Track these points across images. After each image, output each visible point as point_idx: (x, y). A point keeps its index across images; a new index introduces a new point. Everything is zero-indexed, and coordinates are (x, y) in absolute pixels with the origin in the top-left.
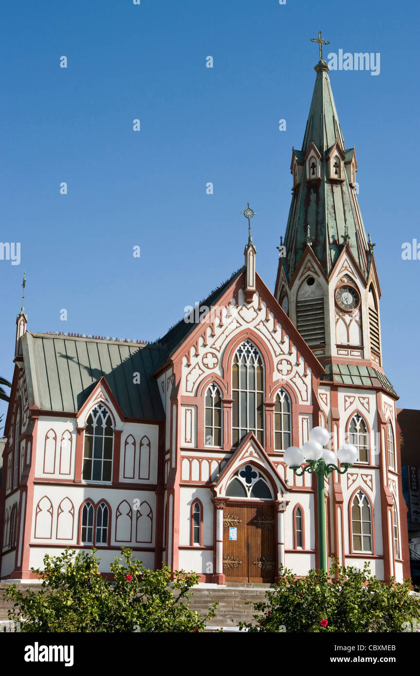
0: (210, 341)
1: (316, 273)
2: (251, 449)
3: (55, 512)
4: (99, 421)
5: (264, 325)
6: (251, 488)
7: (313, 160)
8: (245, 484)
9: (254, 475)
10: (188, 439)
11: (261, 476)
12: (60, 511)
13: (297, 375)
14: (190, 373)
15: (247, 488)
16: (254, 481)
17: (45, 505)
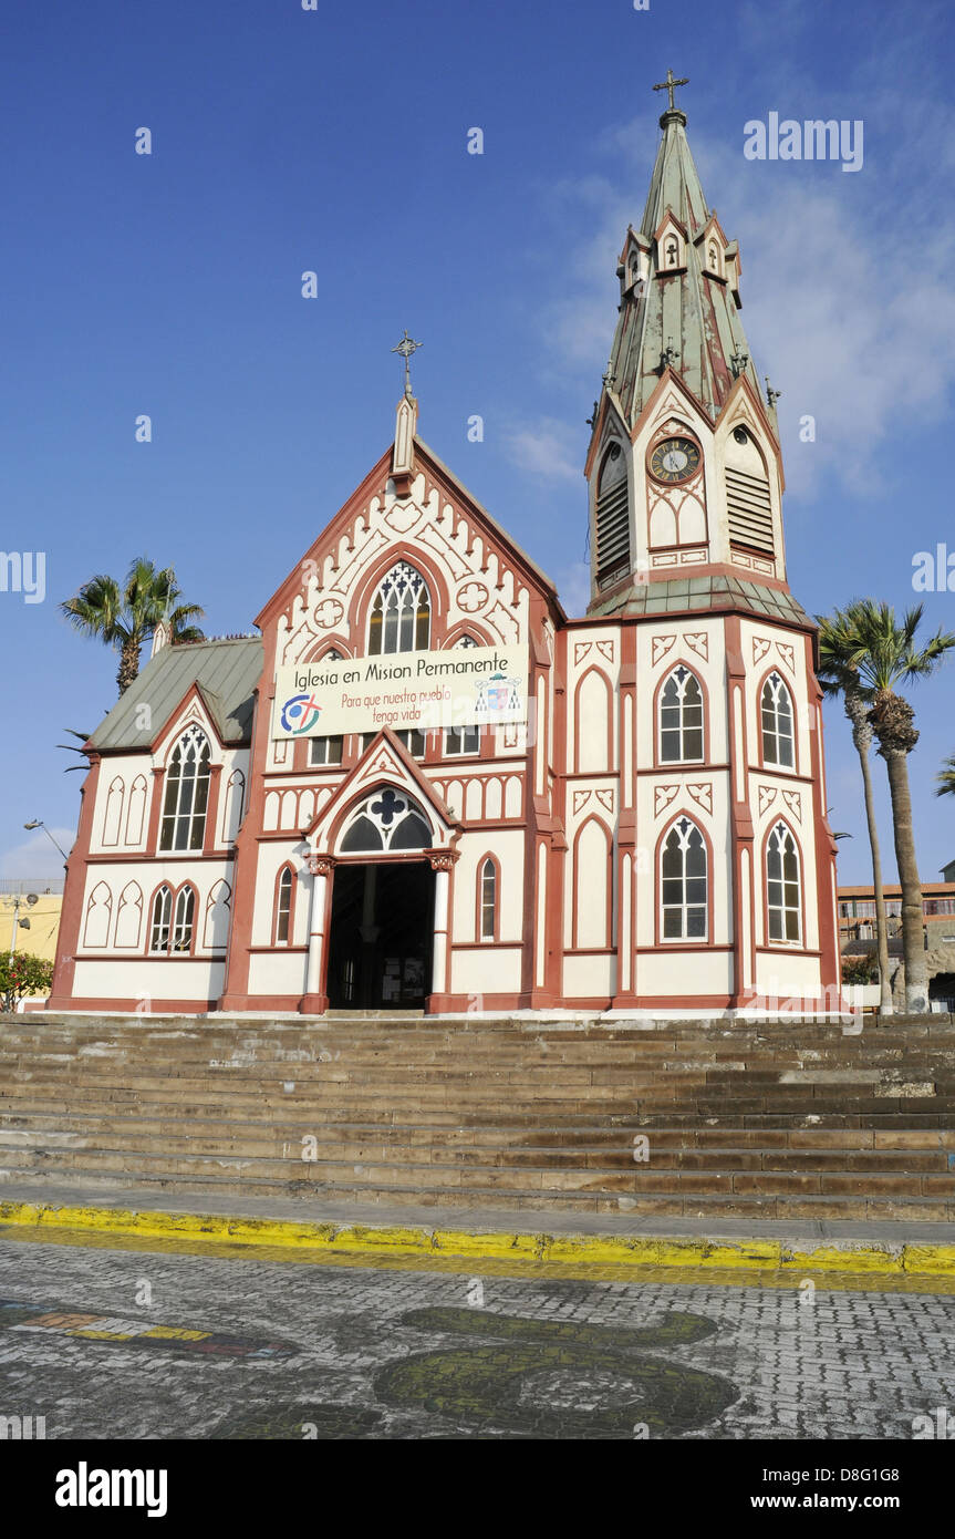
0: (330, 580)
1: (618, 434)
2: (384, 757)
3: (116, 905)
4: (191, 754)
5: (434, 530)
6: (391, 833)
8: (380, 825)
9: (399, 807)
10: (280, 758)
11: (412, 806)
12: (122, 903)
13: (498, 608)
14: (290, 642)
15: (382, 834)
16: (399, 818)
17: (101, 895)
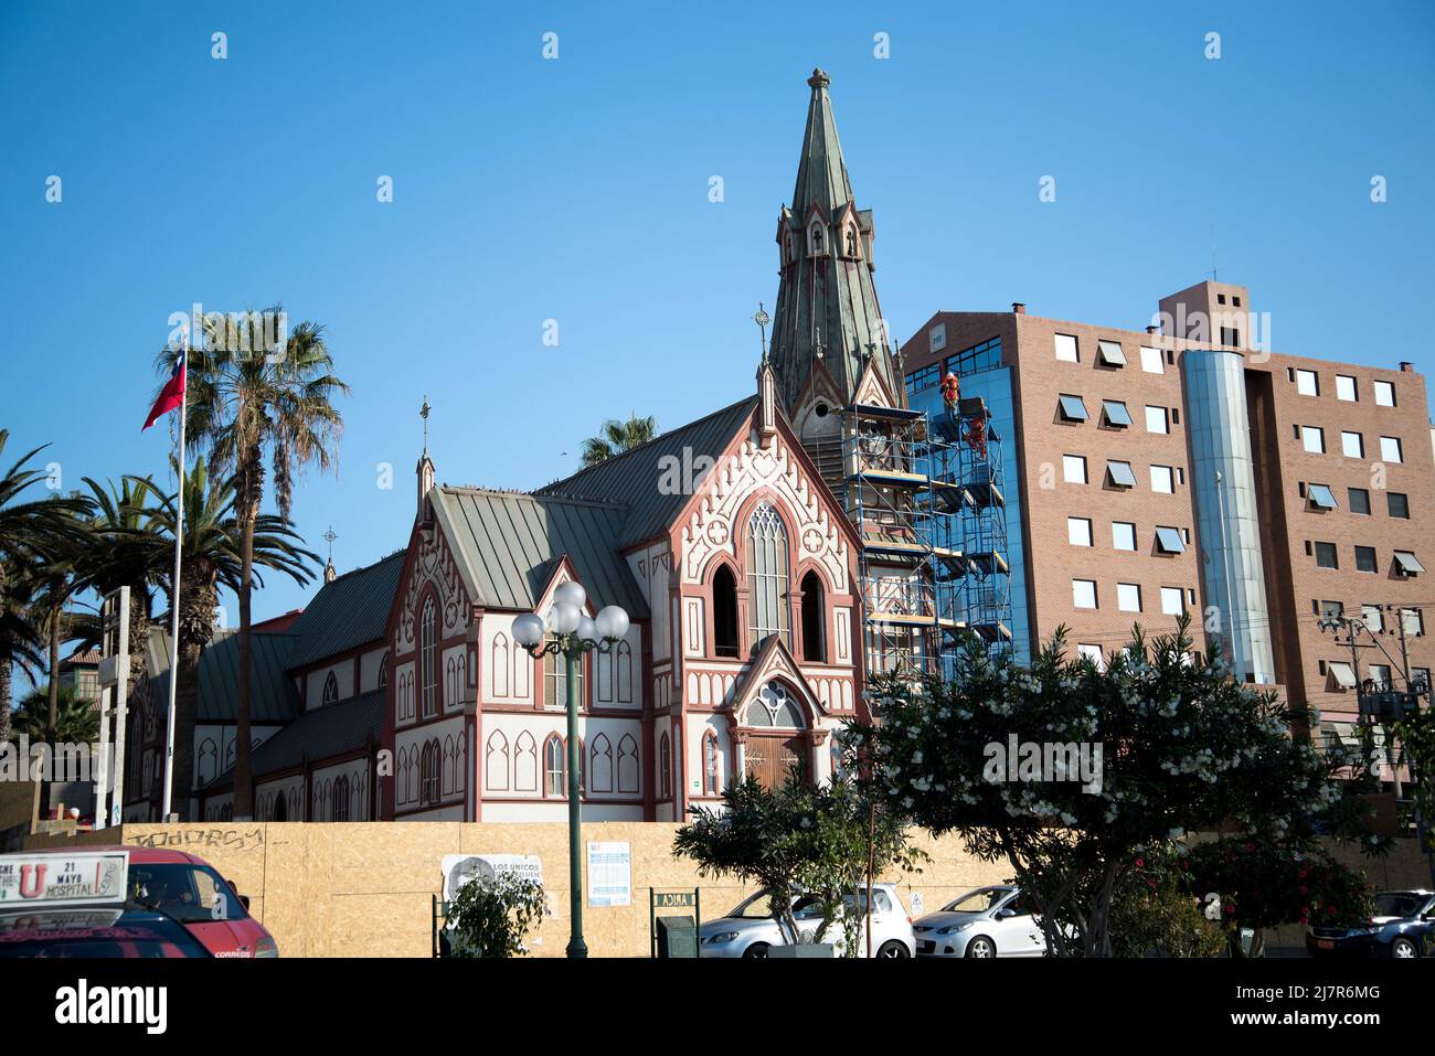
0: (716, 504)
1: (831, 398)
2: (778, 658)
3: (512, 751)
5: (785, 481)
6: (777, 714)
7: (817, 228)
8: (769, 707)
9: (780, 695)
10: (694, 646)
11: (788, 695)
12: (518, 750)
13: (829, 553)
14: (692, 551)
15: (772, 713)
16: (781, 702)
17: (498, 742)
